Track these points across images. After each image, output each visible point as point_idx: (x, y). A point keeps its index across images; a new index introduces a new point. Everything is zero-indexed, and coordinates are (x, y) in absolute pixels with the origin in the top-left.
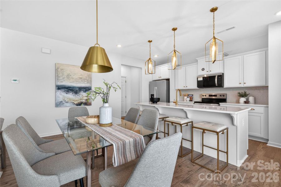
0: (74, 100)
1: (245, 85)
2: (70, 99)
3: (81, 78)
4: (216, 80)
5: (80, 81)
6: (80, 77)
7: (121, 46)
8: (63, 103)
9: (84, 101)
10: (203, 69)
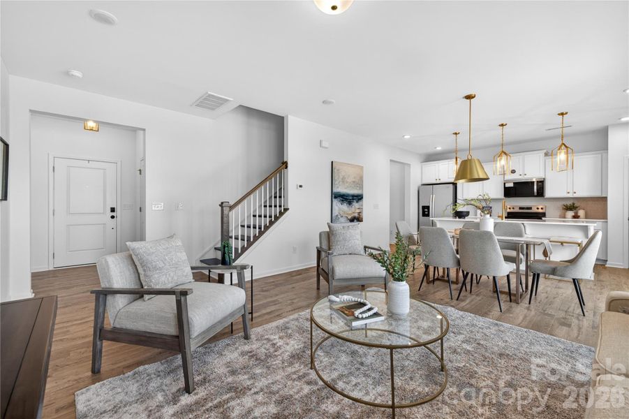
1: (575, 195)
2: (344, 212)
4: (535, 187)
6: (354, 180)
7: (409, 137)
8: (339, 218)
9: (357, 215)
10: (513, 172)
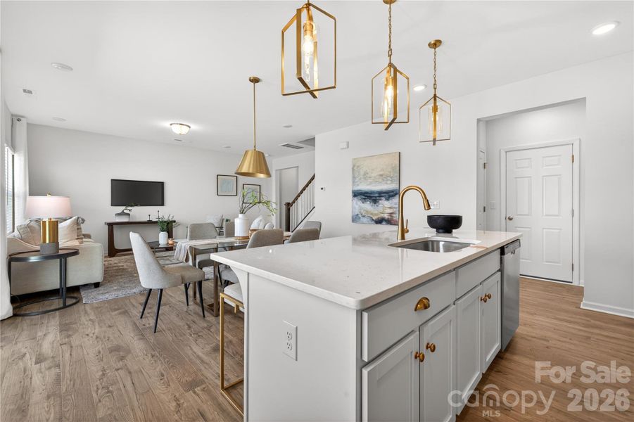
0: (372, 214)
2: (367, 211)
3: (381, 175)
5: (380, 180)
6: (381, 173)
8: (360, 218)
9: (386, 216)
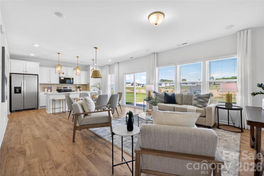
4: (71, 80)
10: (63, 73)
